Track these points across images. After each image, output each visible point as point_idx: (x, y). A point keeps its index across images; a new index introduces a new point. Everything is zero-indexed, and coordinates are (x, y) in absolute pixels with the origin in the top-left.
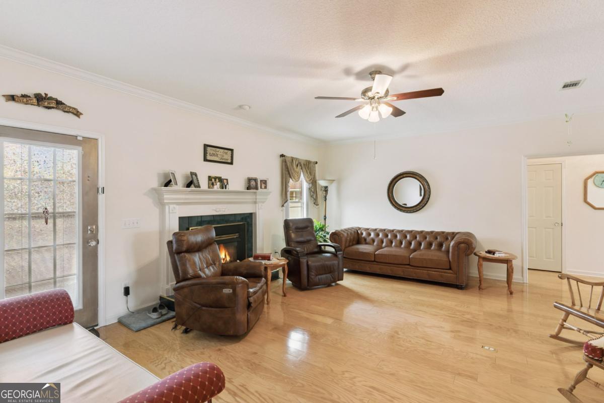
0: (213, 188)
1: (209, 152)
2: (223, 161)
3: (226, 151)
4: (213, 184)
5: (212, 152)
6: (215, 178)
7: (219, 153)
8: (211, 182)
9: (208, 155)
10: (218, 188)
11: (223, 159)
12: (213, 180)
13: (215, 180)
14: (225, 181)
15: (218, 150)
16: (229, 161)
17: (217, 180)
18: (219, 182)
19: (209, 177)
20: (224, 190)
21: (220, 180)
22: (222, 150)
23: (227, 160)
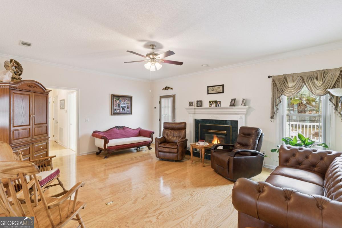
0: (211, 106)
1: (210, 90)
2: (218, 92)
3: (219, 87)
4: (211, 105)
5: (211, 89)
6: (213, 102)
7: (215, 89)
8: (210, 104)
9: (209, 91)
10: (214, 107)
11: (217, 91)
12: (212, 103)
13: (213, 103)
14: (219, 103)
15: (214, 87)
16: (221, 91)
17: (214, 102)
18: (215, 103)
19: (210, 101)
20: (217, 107)
21: (216, 102)
22: (216, 87)
23: (220, 91)
